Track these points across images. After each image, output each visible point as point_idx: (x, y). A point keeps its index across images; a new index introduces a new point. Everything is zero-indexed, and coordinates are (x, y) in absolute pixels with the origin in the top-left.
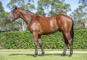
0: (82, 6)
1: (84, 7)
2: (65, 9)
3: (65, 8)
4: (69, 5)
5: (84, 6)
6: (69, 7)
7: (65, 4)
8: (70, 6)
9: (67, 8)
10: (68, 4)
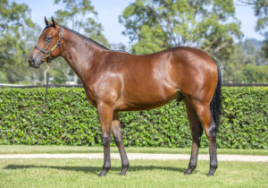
0: (65, 12)
1: (71, 15)
2: (13, 18)
3: (15, 16)
4: (27, 7)
5: (70, 11)
6: (26, 12)
7: (14, 4)
8: (30, 10)
9: (20, 15)
10: (24, 4)
